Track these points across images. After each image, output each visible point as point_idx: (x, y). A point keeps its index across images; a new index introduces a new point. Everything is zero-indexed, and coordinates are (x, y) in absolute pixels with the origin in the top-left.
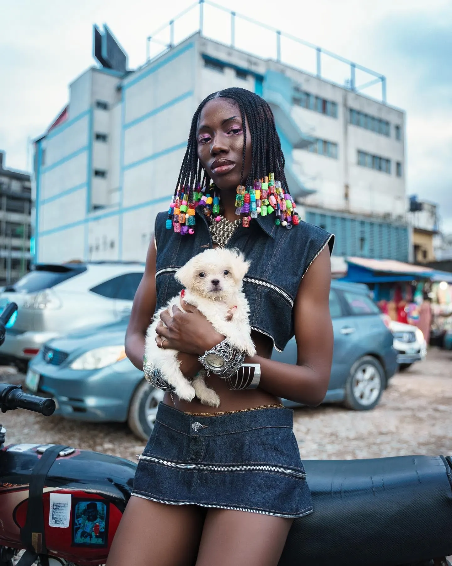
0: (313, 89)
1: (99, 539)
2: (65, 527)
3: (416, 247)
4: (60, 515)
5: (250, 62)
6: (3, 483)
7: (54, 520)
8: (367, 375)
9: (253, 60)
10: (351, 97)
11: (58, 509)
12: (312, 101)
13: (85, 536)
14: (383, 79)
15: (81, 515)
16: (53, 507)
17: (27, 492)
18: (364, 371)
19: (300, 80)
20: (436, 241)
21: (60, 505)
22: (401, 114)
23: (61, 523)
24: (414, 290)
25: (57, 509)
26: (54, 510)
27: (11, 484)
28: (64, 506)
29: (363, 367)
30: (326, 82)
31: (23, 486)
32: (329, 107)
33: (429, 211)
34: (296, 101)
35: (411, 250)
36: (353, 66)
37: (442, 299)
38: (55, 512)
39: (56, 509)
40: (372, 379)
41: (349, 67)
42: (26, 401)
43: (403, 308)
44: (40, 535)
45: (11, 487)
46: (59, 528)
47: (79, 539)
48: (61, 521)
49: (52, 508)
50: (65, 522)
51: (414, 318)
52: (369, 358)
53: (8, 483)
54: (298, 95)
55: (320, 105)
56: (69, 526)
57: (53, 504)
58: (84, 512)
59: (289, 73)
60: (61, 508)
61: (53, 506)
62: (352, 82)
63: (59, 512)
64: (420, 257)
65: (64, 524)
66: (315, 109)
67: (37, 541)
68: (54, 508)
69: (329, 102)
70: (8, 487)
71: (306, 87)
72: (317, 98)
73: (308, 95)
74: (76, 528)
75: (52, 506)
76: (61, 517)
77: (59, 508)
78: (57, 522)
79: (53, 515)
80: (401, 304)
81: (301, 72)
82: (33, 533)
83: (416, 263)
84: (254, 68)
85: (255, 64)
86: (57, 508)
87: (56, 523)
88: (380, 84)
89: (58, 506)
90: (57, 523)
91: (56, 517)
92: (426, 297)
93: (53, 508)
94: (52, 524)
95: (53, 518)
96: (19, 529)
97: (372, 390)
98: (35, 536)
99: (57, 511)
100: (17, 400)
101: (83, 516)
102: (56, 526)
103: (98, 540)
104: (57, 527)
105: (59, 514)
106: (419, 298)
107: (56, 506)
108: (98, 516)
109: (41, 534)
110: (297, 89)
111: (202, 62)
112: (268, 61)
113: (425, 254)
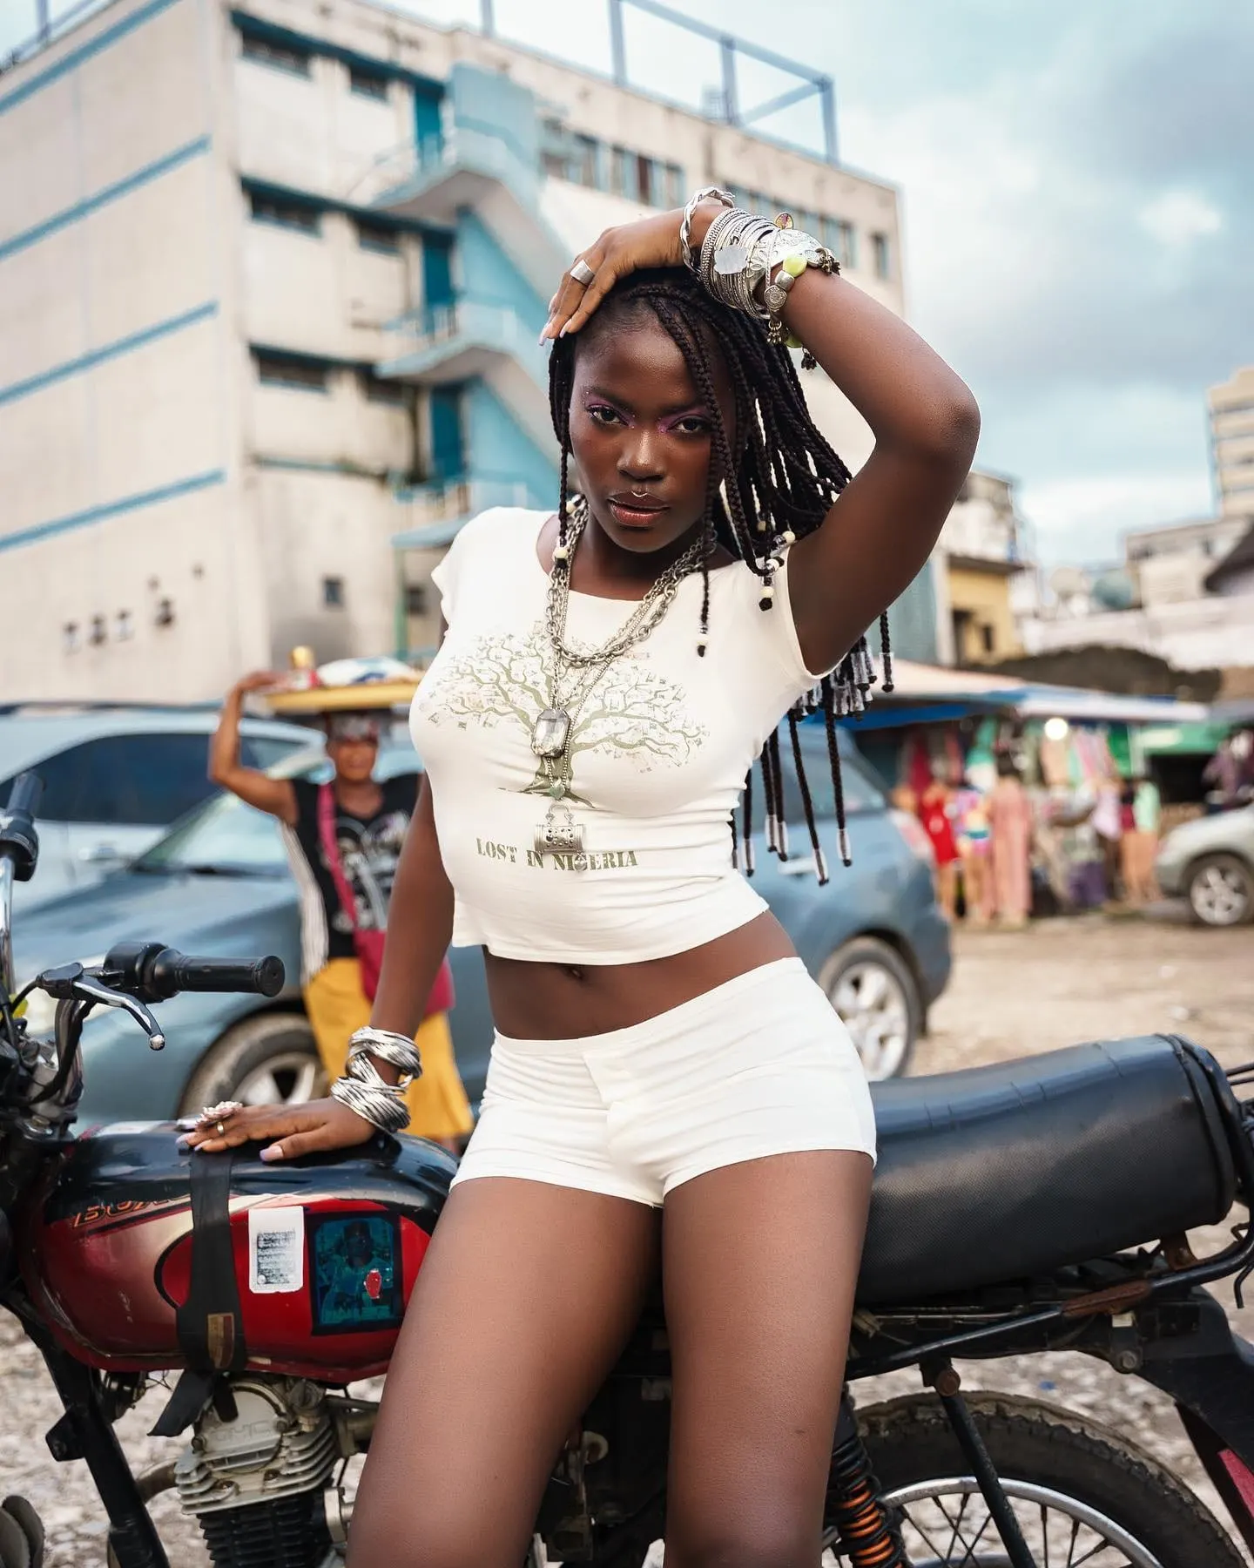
0: (604, 121)
1: (383, 1307)
2: (294, 1290)
3: (961, 618)
4: (277, 1260)
5: (392, 36)
6: (115, 1204)
7: (263, 1277)
8: (869, 994)
9: (403, 29)
10: (726, 144)
11: (272, 1247)
12: (605, 159)
13: (345, 1304)
14: (824, 85)
15: (332, 1255)
16: (258, 1243)
17: (188, 1216)
18: (856, 984)
19: (560, 95)
20: (1021, 594)
21: (274, 1238)
22: (888, 195)
23: (282, 1280)
24: (966, 747)
25: (268, 1247)
26: (260, 1252)
27: (141, 1203)
28: (285, 1239)
29: (853, 972)
30: (644, 98)
31: (172, 1203)
32: (659, 179)
33: (990, 500)
34: (553, 163)
35: (943, 626)
36: (728, 44)
37: (1054, 772)
38: (263, 1256)
39: (265, 1248)
40: (881, 1006)
41: (715, 48)
42: (208, 970)
43: (938, 807)
44: (230, 1318)
45: (140, 1209)
46: (278, 1293)
47: (331, 1316)
48: (281, 1275)
49: (255, 1246)
50: (290, 1277)
51: (974, 836)
52: (867, 945)
53: (130, 1203)
54: (558, 146)
55: (630, 171)
56: (301, 1285)
57: (258, 1237)
58: (339, 1248)
59: (523, 73)
60: (277, 1244)
61: (258, 1241)
62: (728, 96)
63: (275, 1255)
64: (974, 648)
65: (288, 1282)
66: (617, 186)
67: (222, 1334)
68: (261, 1246)
69: (657, 163)
70: (133, 1211)
71: (580, 119)
72: (618, 150)
73: (588, 141)
74: (321, 1288)
75: (255, 1241)
76: (281, 1266)
77: (274, 1245)
78: (272, 1281)
79: (259, 1264)
80: (933, 794)
81: (562, 67)
82: (210, 1317)
83: (963, 665)
84: (407, 59)
85: (413, 44)
86: (270, 1245)
87: (267, 1283)
88: (817, 99)
89: (270, 1239)
90: (272, 1283)
91: (266, 1267)
92: (1006, 767)
93: (259, 1248)
94: (257, 1285)
95: (260, 1272)
96: (173, 1312)
97: (882, 1041)
98: (217, 1324)
99: (268, 1253)
100: (180, 972)
101: (336, 1257)
102: (270, 1289)
103: (379, 1310)
104: (273, 1291)
105: (274, 1259)
106: (982, 772)
107: (265, 1240)
108: (374, 1253)
109: (231, 1315)
110: (554, 126)
111: (235, 42)
112: (453, 33)
113: (988, 635)
